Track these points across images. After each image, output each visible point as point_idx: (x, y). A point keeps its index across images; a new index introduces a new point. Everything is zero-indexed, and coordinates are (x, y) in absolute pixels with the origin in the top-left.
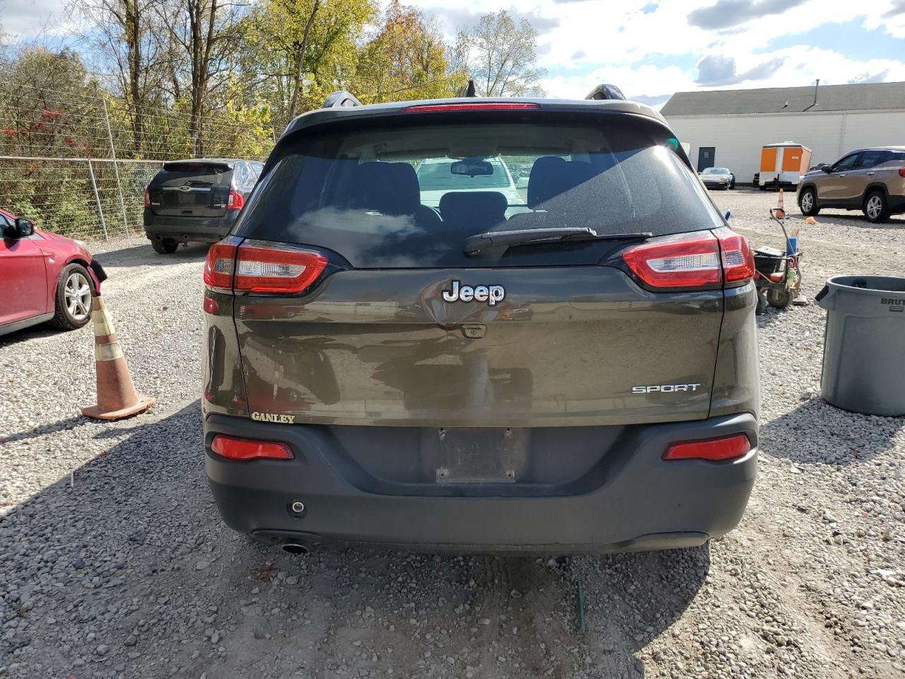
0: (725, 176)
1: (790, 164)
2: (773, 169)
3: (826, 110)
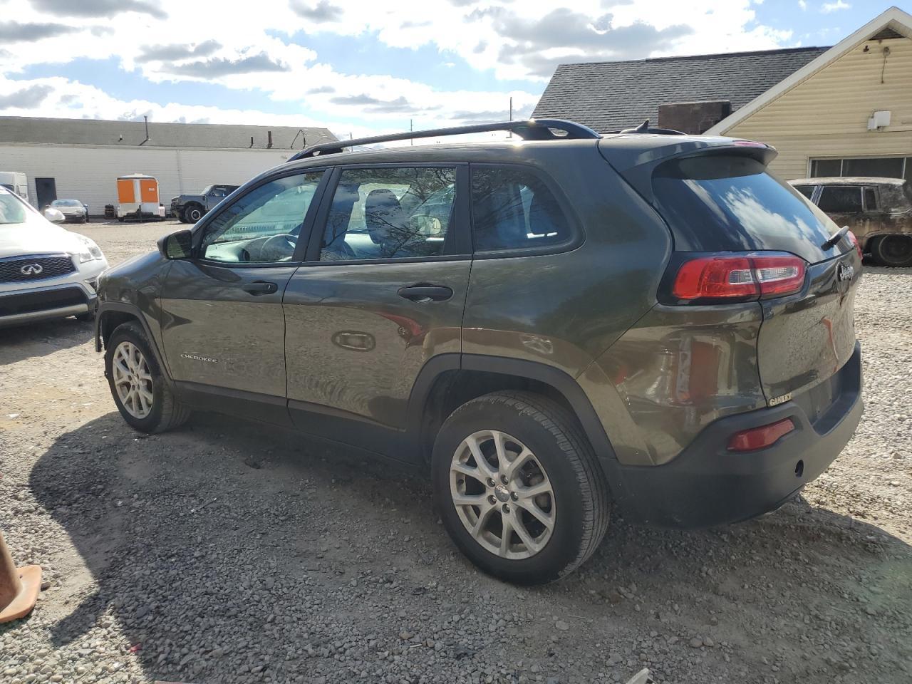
0: (78, 209)
1: (149, 196)
2: (133, 201)
3: (162, 145)
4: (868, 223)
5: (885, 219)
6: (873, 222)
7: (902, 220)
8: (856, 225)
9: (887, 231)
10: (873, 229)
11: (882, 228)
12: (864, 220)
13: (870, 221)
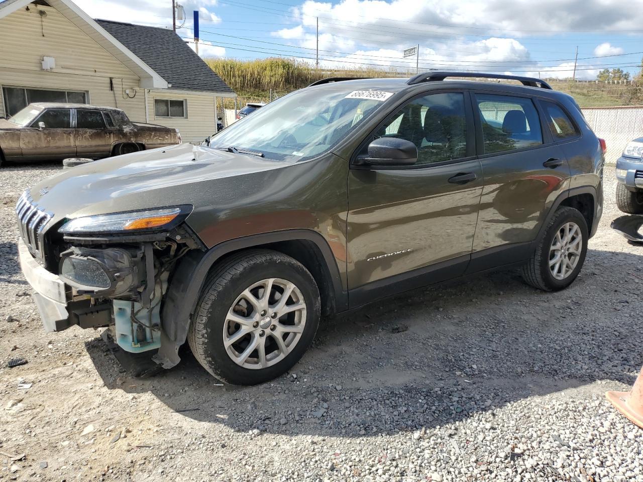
4: (112, 135)
5: (120, 132)
6: (115, 135)
7: (130, 133)
8: (105, 136)
9: (124, 141)
10: (116, 140)
11: (121, 139)
12: (110, 134)
13: (113, 134)
